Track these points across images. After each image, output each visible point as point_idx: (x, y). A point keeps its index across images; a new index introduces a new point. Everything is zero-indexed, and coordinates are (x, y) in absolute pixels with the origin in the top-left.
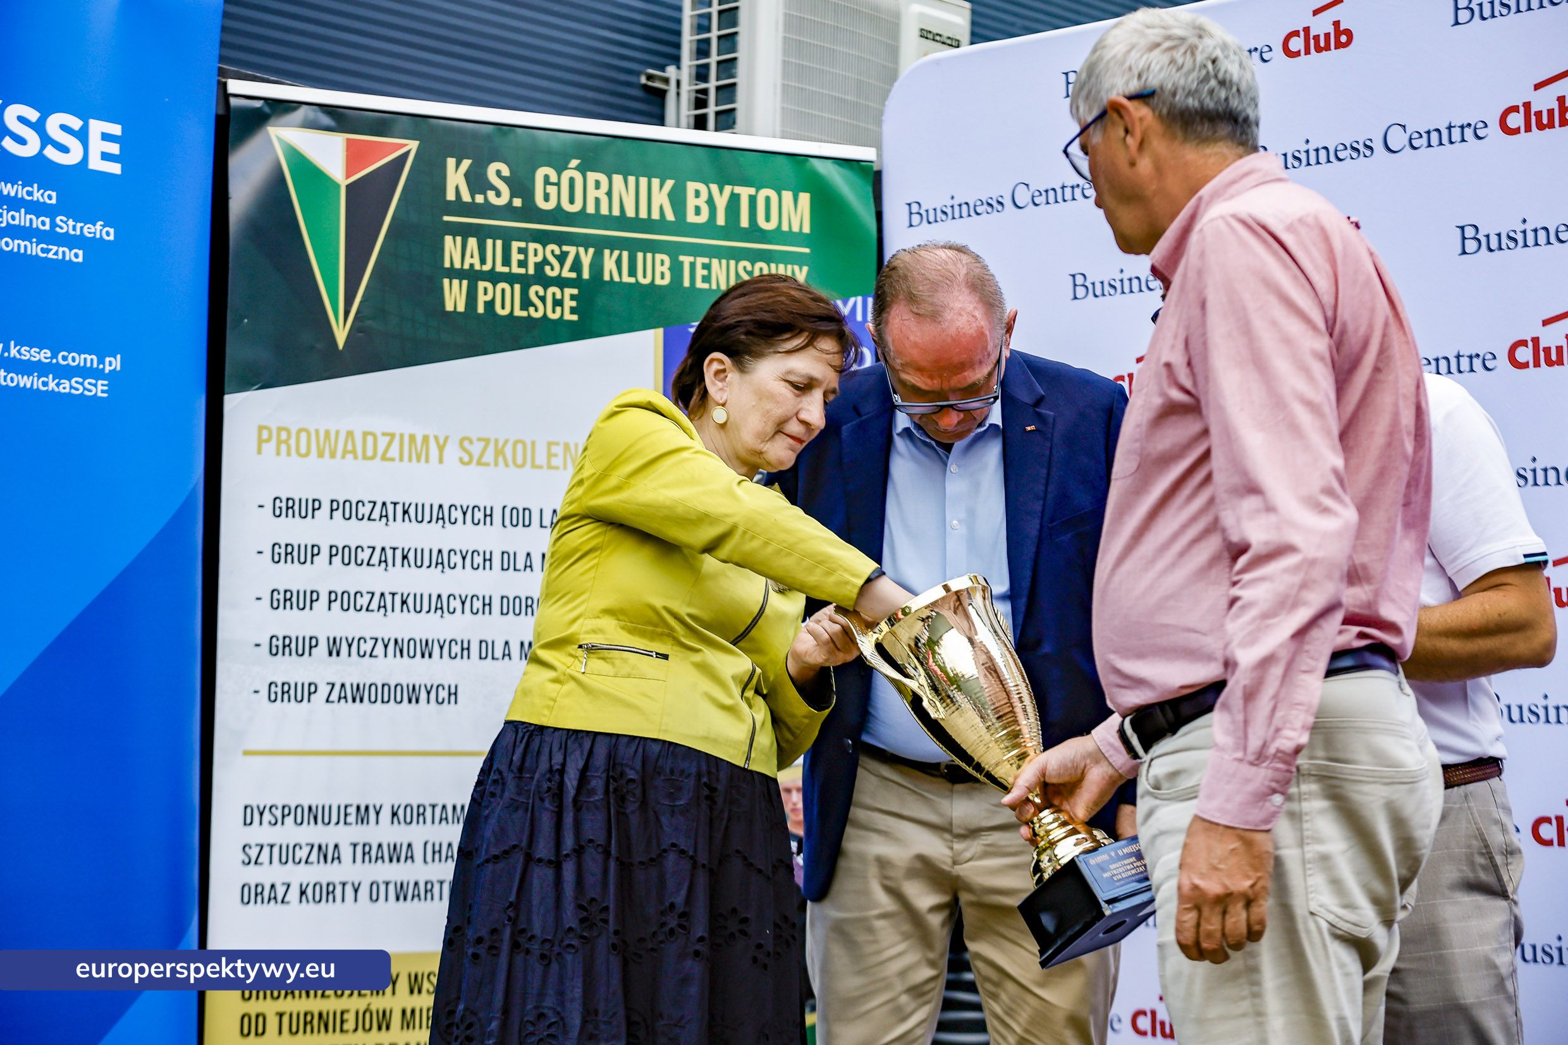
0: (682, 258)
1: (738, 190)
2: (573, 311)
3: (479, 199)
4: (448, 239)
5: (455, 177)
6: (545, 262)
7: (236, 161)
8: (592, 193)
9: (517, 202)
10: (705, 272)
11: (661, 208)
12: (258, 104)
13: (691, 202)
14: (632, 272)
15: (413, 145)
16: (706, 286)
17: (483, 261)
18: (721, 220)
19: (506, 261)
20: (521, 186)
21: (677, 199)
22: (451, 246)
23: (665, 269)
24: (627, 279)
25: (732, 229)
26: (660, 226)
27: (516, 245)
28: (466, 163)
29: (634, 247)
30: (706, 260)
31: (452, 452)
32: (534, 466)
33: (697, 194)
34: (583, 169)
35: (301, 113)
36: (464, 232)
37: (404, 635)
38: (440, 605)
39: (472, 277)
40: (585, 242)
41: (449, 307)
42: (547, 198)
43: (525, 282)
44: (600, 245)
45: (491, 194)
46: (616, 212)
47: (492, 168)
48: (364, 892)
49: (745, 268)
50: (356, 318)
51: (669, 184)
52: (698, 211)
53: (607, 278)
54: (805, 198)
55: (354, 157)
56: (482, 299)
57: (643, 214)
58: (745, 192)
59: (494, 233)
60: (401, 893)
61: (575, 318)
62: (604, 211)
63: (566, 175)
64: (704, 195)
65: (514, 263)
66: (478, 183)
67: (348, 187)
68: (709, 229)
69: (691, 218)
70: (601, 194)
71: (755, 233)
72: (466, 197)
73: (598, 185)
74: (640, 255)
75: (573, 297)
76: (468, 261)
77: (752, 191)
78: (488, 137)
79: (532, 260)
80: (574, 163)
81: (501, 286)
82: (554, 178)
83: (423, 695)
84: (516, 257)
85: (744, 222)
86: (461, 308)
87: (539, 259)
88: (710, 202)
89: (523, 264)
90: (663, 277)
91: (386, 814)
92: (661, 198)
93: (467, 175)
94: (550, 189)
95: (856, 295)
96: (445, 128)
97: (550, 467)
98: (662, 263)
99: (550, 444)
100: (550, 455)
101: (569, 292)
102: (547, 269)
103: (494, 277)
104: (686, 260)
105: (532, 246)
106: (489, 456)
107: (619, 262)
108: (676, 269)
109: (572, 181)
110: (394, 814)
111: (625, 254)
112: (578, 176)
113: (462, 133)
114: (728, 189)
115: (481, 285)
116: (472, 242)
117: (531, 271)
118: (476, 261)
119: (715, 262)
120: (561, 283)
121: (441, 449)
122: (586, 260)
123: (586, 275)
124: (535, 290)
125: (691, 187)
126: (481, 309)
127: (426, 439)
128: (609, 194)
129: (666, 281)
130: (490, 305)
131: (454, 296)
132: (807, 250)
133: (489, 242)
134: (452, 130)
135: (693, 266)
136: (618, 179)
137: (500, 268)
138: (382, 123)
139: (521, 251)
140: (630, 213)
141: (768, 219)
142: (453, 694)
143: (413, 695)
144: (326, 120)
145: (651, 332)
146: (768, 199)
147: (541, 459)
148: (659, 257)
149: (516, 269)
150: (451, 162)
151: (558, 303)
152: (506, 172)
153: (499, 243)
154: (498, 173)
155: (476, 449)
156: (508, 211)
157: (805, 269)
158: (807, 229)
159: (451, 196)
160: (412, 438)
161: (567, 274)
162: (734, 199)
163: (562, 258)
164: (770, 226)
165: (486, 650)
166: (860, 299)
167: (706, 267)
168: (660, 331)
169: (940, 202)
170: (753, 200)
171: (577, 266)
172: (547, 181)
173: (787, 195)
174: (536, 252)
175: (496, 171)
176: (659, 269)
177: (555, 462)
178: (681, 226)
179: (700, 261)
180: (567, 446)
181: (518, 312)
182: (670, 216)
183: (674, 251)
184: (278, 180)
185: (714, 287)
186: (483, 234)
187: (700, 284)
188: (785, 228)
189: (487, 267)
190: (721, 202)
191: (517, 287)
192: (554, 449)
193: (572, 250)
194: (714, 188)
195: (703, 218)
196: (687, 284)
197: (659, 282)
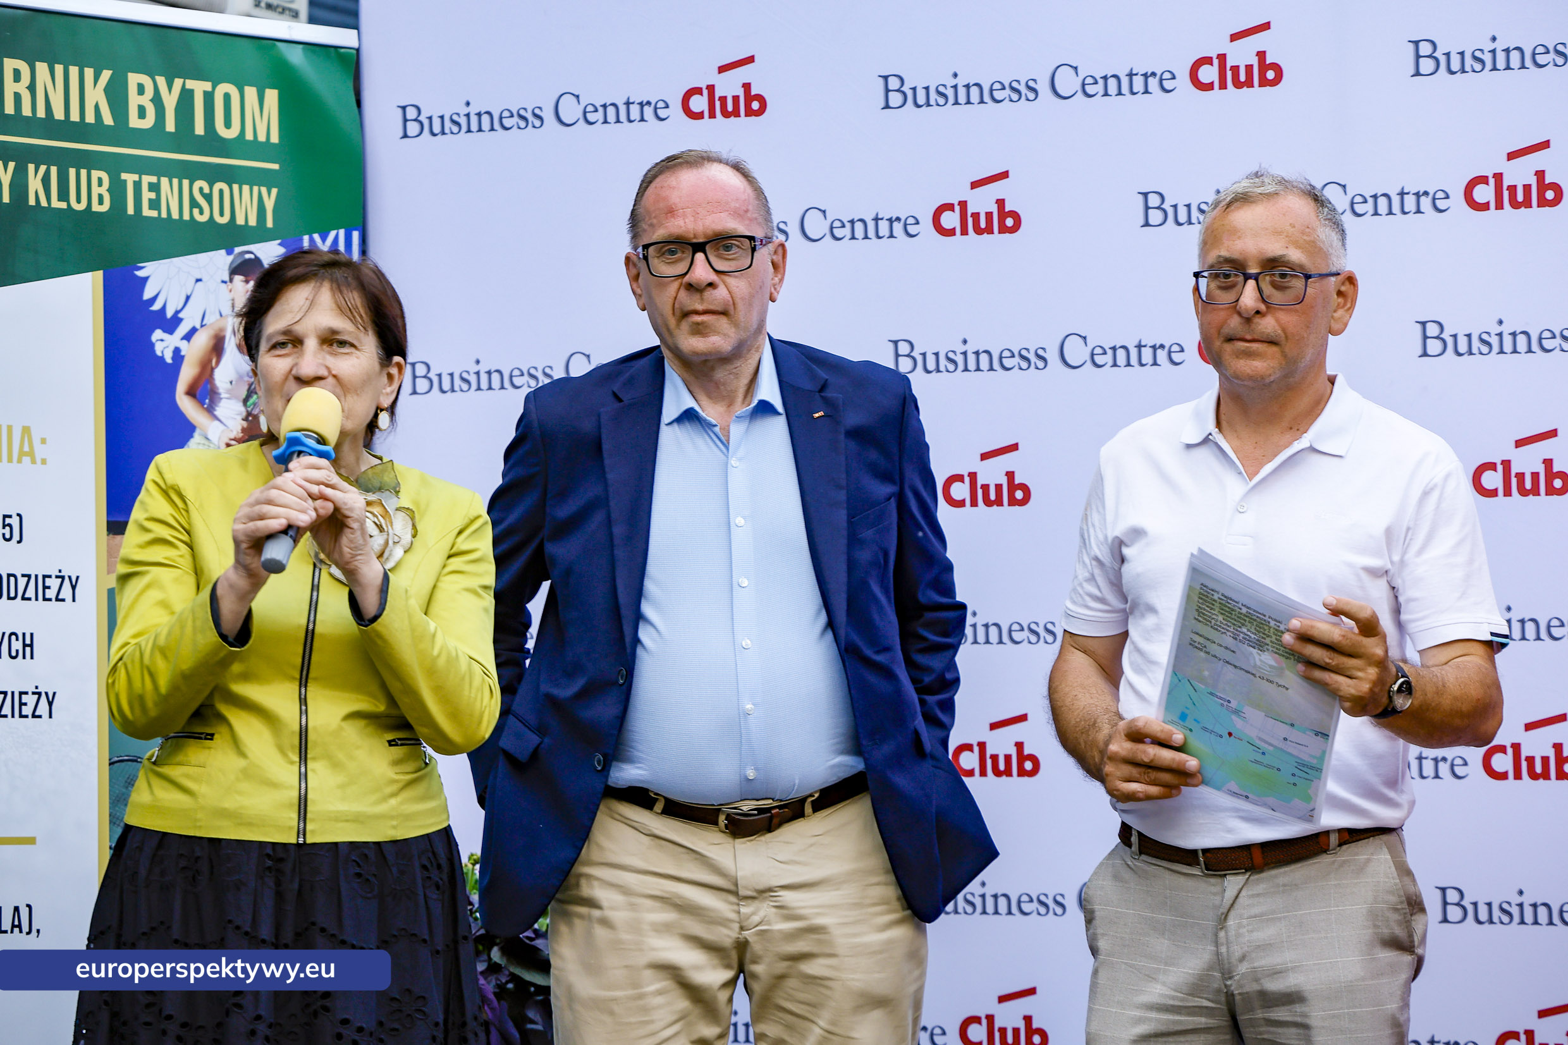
0: (124, 176)
1: (190, 84)
8: (10, 87)
10: (153, 195)
11: (97, 107)
13: (134, 100)
14: (63, 195)
16: (154, 214)
18: (170, 126)
21: (116, 95)
23: (104, 190)
24: (56, 203)
25: (184, 138)
26: (96, 131)
29: (64, 160)
30: (154, 179)
33: (141, 89)
40: (4, 153)
44: (23, 158)
46: (41, 113)
49: (201, 189)
51: (107, 75)
52: (142, 113)
53: (32, 201)
54: (272, 96)
57: (75, 116)
58: (199, 87)
64: (150, 91)
68: (155, 137)
69: (134, 122)
70: (22, 88)
71: (212, 143)
73: (17, 75)
74: (72, 172)
77: (208, 86)
85: (199, 129)
88: (157, 100)
90: (101, 202)
92: (96, 95)
95: (338, 228)
98: (100, 181)
104: (129, 178)
107: (46, 181)
108: (117, 190)
111: (54, 170)
114: (178, 83)
119: (164, 181)
122: (6, 177)
123: (6, 198)
125: (133, 79)
128: (32, 88)
129: (105, 207)
132: (276, 167)
135: (137, 185)
136: (42, 68)
140: (59, 114)
141: (228, 124)
145: (88, 276)
146: (227, 97)
148: (96, 174)
157: (274, 191)
158: (275, 139)
162: (186, 97)
164: (230, 134)
166: (342, 232)
167: (155, 188)
168: (100, 274)
169: (452, 106)
170: (209, 97)
173: (251, 93)
176: (96, 190)
178: (121, 133)
179: (147, 179)
182: (108, 120)
183: (114, 166)
185: (164, 215)
187: (147, 212)
188: (249, 136)
190: (170, 101)
194: (161, 81)
195: (148, 122)
196: (131, 210)
197: (96, 207)
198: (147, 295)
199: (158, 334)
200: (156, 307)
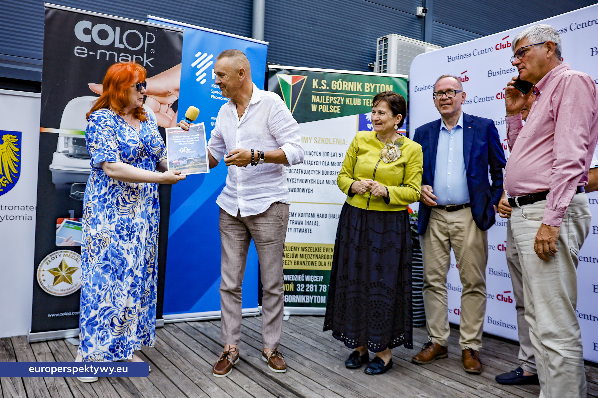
1: (376, 84)
2: (339, 111)
3: (320, 88)
4: (313, 96)
5: (315, 83)
6: (334, 101)
7: (270, 81)
8: (344, 86)
9: (328, 88)
11: (359, 89)
12: (275, 70)
13: (366, 87)
14: (352, 103)
15: (306, 77)
16: (369, 105)
17: (320, 101)
18: (372, 91)
19: (325, 101)
20: (329, 85)
21: (363, 87)
22: (313, 98)
23: (360, 102)
24: (351, 104)
26: (359, 92)
27: (327, 97)
28: (317, 80)
29: (352, 97)
31: (313, 141)
32: (330, 144)
33: (367, 86)
34: (342, 81)
35: (283, 71)
36: (316, 95)
37: (302, 178)
38: (309, 172)
39: (318, 104)
40: (342, 96)
41: (313, 110)
42: (334, 87)
43: (329, 105)
44: (345, 97)
45: (322, 87)
46: (349, 90)
47: (323, 81)
48: (293, 230)
50: (294, 113)
51: (361, 83)
52: (367, 89)
53: (347, 104)
54: (391, 86)
55: (294, 80)
56: (320, 108)
57: (355, 90)
58: (378, 85)
59: (323, 95)
60: (300, 231)
61: (340, 112)
62: (347, 90)
63: (339, 82)
64: (369, 86)
65: (327, 101)
66: (319, 84)
67: (293, 86)
68: (370, 93)
69: (366, 91)
70: (346, 86)
72: (317, 87)
73: (345, 84)
74: (354, 99)
75: (339, 108)
76: (317, 101)
77: (379, 85)
78: (322, 75)
79: (331, 100)
80: (340, 80)
81: (324, 106)
82: (336, 83)
83: (305, 191)
84: (327, 100)
86: (315, 110)
87: (332, 100)
88: (370, 88)
89: (329, 101)
91: (297, 215)
92: (359, 87)
93: (317, 83)
94: (335, 85)
96: (313, 73)
97: (333, 144)
99: (334, 139)
100: (334, 141)
101: (338, 107)
102: (334, 102)
103: (322, 104)
104: (364, 100)
105: (331, 97)
106: (320, 142)
107: (349, 101)
108: (362, 102)
109: (340, 83)
110: (299, 215)
111: (351, 99)
112: (341, 82)
113: (316, 74)
114: (374, 84)
115: (320, 106)
116: (318, 97)
117: (330, 102)
118: (319, 101)
120: (337, 105)
121: (310, 140)
122: (342, 100)
123: (342, 103)
124: (331, 106)
125: (366, 84)
126: (319, 111)
127: (307, 138)
128: (348, 86)
129: (360, 104)
130: (321, 110)
131: (314, 108)
133: (322, 97)
134: (314, 73)
135: (366, 101)
136: (350, 83)
137: (324, 102)
138: (300, 73)
139: (329, 98)
140: (352, 90)
142: (312, 191)
143: (303, 191)
144: (288, 72)
145: (356, 115)
146: (383, 86)
147: (331, 142)
148: (358, 99)
149: (327, 102)
150: (314, 80)
151: (336, 109)
152: (325, 82)
153: (324, 97)
154: (324, 82)
155: (318, 140)
156: (326, 90)
159: (314, 87)
160: (304, 137)
161: (338, 103)
162: (376, 86)
163: (337, 100)
165: (319, 182)
167: (369, 101)
168: (358, 115)
169: (421, 86)
170: (380, 87)
171: (340, 101)
172: (334, 84)
173: (387, 86)
174: (332, 99)
175: (323, 82)
176: (358, 102)
177: (335, 143)
178: (364, 92)
179: (367, 100)
180: (337, 139)
181: (327, 111)
182: (361, 91)
183: (362, 98)
184: (278, 85)
186: (320, 95)
187: (367, 105)
189: (321, 102)
190: (373, 87)
191: (327, 106)
192: (335, 140)
193: (339, 98)
194: (371, 84)
195: (368, 91)
196: (364, 105)
197: (358, 104)
198: (367, 118)
199: (368, 125)
200: (368, 120)
